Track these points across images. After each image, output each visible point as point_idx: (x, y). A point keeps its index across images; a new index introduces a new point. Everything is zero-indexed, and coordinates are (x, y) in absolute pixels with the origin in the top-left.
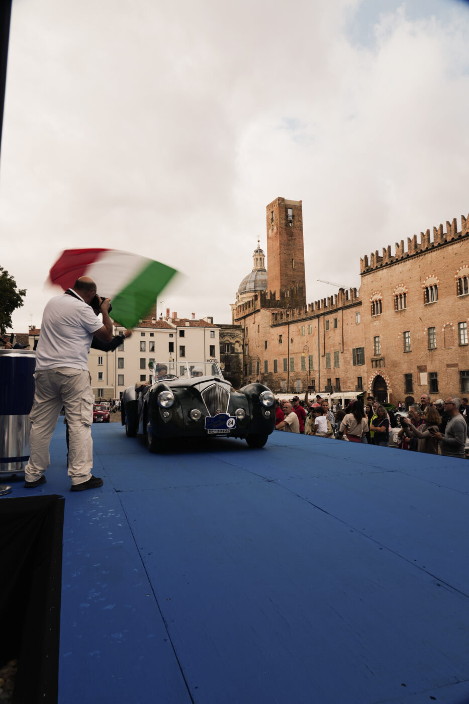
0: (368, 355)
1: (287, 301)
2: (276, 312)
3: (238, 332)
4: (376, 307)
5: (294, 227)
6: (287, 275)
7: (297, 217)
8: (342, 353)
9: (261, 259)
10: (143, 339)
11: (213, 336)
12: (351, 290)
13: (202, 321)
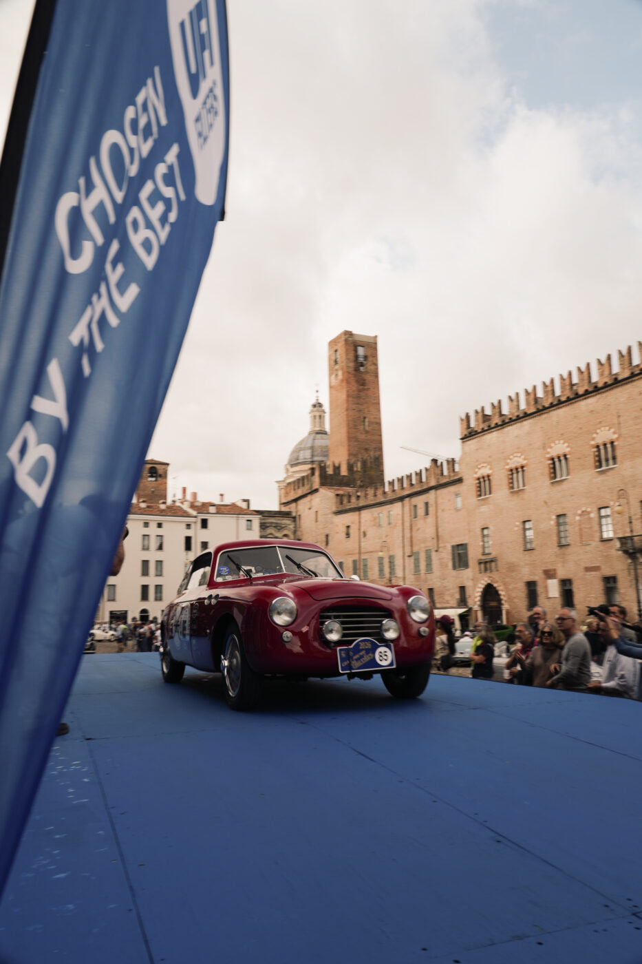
0: (474, 554)
1: (357, 476)
2: (341, 492)
3: (286, 521)
4: (483, 485)
5: (367, 372)
6: (357, 440)
7: (370, 359)
8: (437, 551)
9: (320, 416)
10: (146, 531)
11: (249, 528)
12: (448, 462)
13: (234, 505)
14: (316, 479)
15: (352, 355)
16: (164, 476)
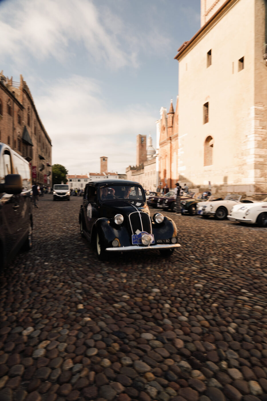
2: (133, 171)
3: (125, 176)
5: (144, 143)
6: (141, 159)
7: (145, 140)
11: (116, 178)
13: (114, 173)
15: (140, 140)
16: (106, 161)
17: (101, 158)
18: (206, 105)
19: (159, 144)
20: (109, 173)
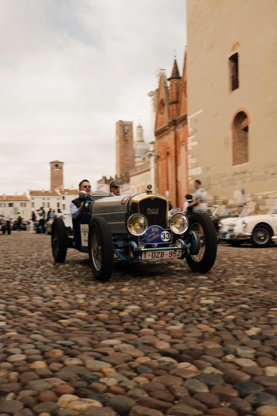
5: (128, 136)
7: (130, 131)
9: (141, 133)
14: (103, 181)
15: (122, 130)
16: (61, 168)
17: (52, 164)
18: (234, 59)
19: (155, 133)
20: (66, 190)
